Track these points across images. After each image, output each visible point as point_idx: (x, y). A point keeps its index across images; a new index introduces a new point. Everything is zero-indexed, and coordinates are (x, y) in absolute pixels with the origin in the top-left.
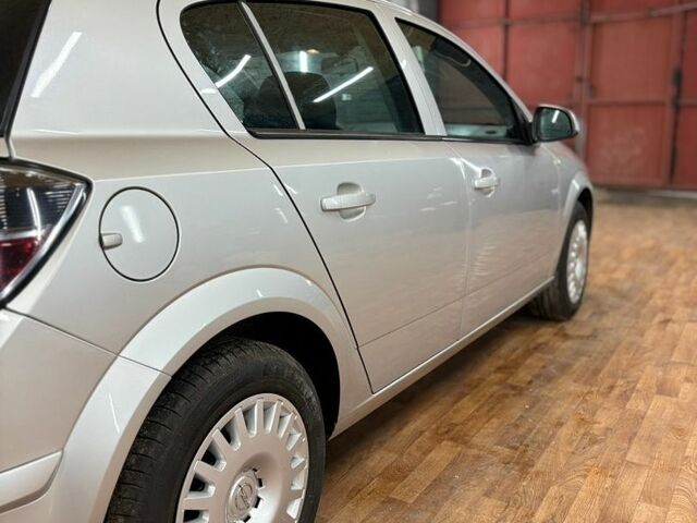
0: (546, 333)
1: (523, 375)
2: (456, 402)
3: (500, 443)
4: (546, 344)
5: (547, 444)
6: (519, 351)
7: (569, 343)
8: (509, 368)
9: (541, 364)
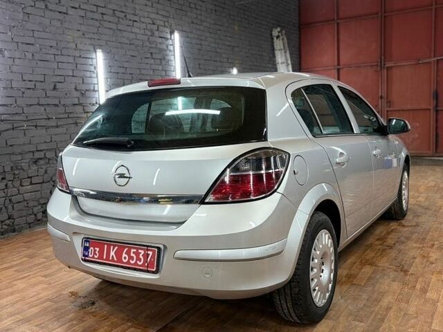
0: (394, 225)
1: (390, 241)
2: (364, 252)
3: (390, 265)
4: (396, 229)
5: (412, 265)
6: (384, 232)
7: (406, 229)
8: (382, 239)
9: (397, 237)
